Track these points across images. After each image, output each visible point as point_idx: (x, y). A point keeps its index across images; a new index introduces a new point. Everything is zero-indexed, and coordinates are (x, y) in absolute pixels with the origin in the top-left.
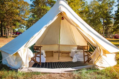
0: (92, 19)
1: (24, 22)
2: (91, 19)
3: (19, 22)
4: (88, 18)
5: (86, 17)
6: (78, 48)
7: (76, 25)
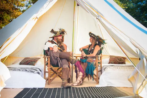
0: (144, 6)
1: (16, 14)
2: (142, 6)
3: (8, 13)
4: (136, 4)
5: (133, 2)
6: (110, 60)
7: (98, 12)
